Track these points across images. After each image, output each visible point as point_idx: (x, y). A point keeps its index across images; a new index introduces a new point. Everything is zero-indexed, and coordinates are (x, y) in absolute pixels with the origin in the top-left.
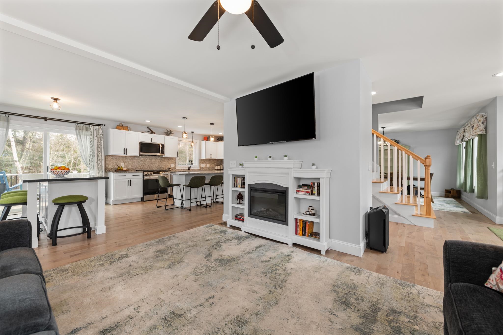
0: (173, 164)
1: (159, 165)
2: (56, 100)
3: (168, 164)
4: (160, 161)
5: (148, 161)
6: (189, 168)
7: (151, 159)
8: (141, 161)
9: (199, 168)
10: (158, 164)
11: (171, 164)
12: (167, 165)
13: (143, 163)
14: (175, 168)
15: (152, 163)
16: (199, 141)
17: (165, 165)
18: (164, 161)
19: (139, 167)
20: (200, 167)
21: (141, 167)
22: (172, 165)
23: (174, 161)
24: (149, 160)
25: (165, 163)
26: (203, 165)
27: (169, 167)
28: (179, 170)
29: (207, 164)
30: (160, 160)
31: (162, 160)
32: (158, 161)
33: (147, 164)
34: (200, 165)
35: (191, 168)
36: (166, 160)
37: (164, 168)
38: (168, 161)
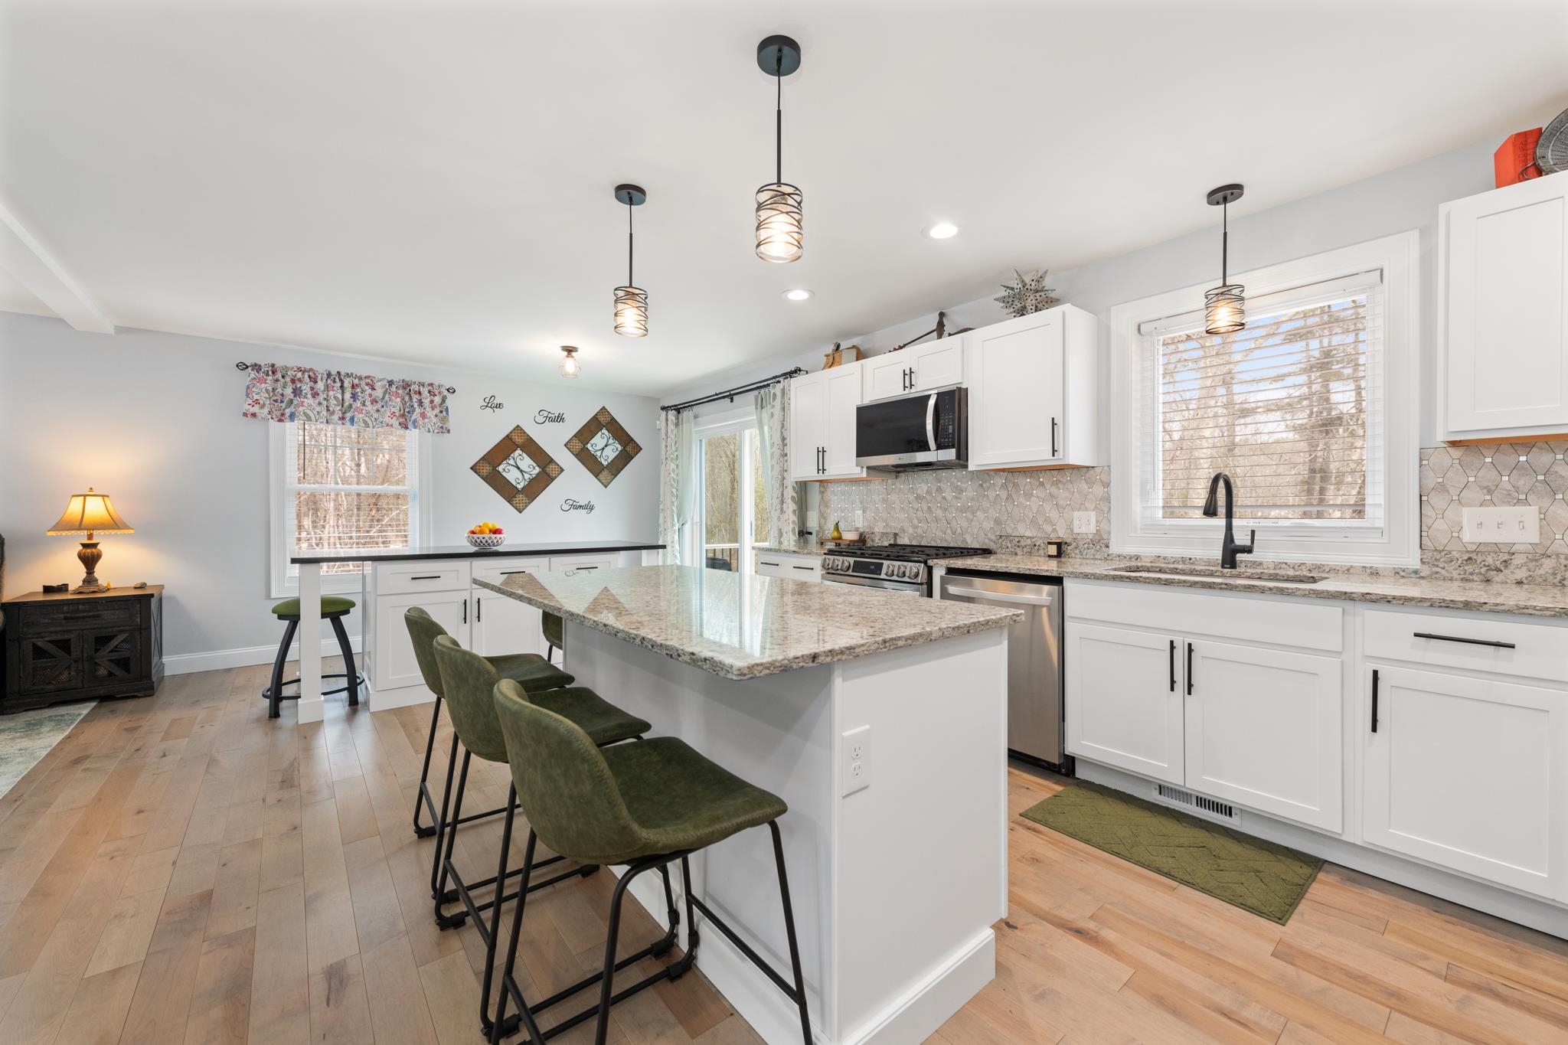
0: (1092, 515)
1: (997, 521)
2: (570, 350)
3: (1054, 515)
4: (1004, 494)
5: (944, 498)
6: (1230, 549)
7: (957, 487)
8: (919, 498)
9: (1412, 560)
10: (993, 513)
11: (1077, 514)
12: (1048, 521)
13: (925, 508)
15: (961, 510)
17: (1033, 522)
18: (1028, 496)
19: (911, 531)
21: (920, 531)
22: (1084, 524)
23: (1098, 490)
24: (949, 494)
25: (1034, 504)
26: (1499, 525)
27: (1062, 534)
28: (1137, 558)
30: (1004, 486)
31: (1015, 485)
32: (991, 494)
33: (940, 513)
34: (1440, 525)
35: (1248, 550)
36: (1042, 484)
37: (1028, 538)
38: (1054, 490)
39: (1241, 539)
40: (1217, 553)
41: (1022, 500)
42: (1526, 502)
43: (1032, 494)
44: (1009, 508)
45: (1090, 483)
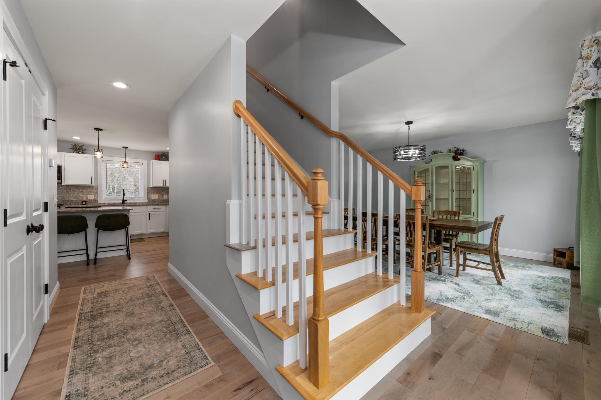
0: (93, 195)
3: (82, 196)
4: (65, 191)
6: (124, 201)
9: (146, 201)
11: (89, 195)
12: (80, 197)
14: (96, 201)
16: (146, 161)
17: (76, 197)
20: (149, 200)
22: (91, 197)
23: (95, 191)
25: (76, 193)
26: (155, 196)
27: (85, 199)
28: (105, 203)
29: (163, 195)
31: (69, 189)
34: (149, 197)
35: (126, 201)
36: (79, 189)
37: (75, 201)
38: (82, 190)
39: (125, 199)
40: (121, 202)
41: (72, 192)
42: (157, 194)
43: (75, 191)
44: (67, 194)
45: (93, 189)
